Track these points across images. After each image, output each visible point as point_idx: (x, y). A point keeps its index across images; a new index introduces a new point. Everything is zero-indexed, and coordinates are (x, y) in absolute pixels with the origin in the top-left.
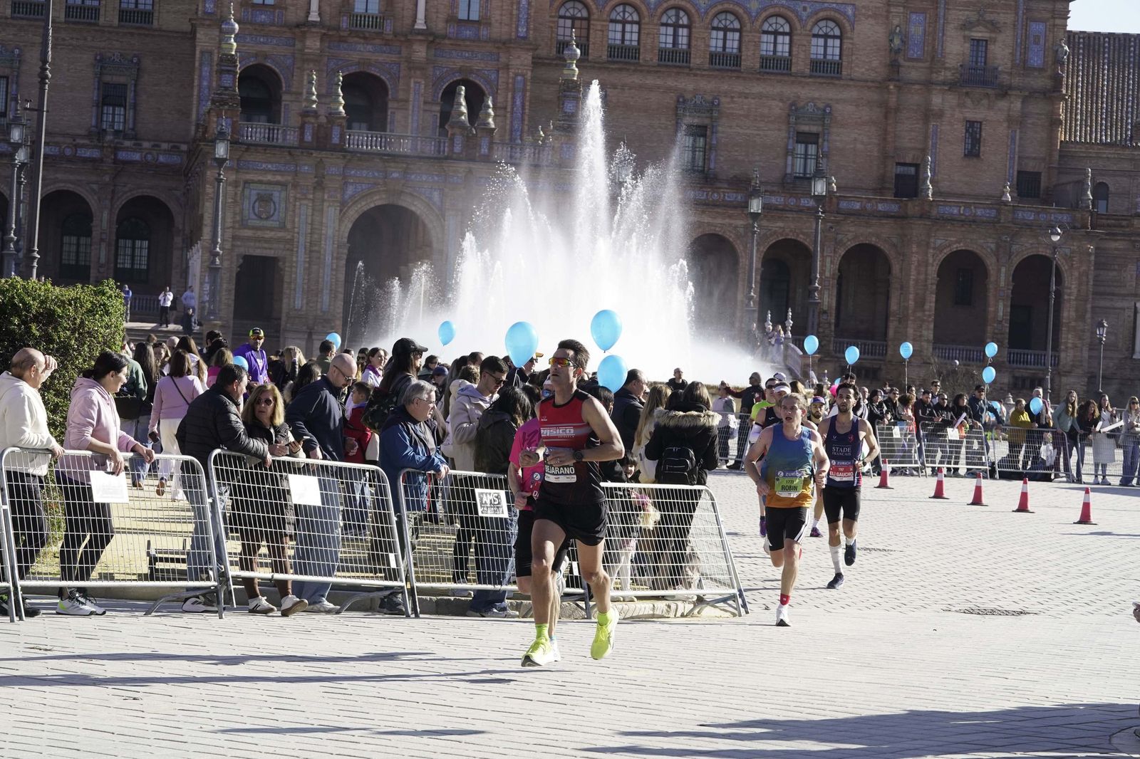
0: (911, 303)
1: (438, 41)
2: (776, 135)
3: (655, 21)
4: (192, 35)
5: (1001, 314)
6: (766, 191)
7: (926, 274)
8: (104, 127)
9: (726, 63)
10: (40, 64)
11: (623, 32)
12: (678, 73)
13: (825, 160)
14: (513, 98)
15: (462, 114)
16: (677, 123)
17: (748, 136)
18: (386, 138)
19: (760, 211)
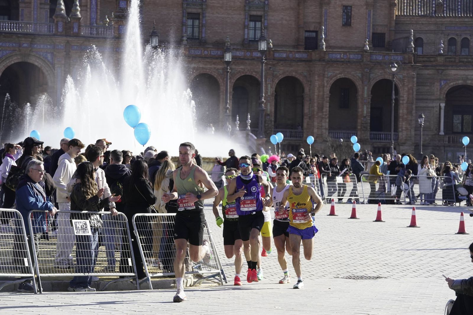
0: (316, 108)
2: (239, 17)
5: (365, 112)
6: (234, 49)
7: (324, 92)
13: (266, 30)
15: (62, 10)
16: (183, 12)
17: (223, 18)
18: (19, 25)
19: (230, 60)
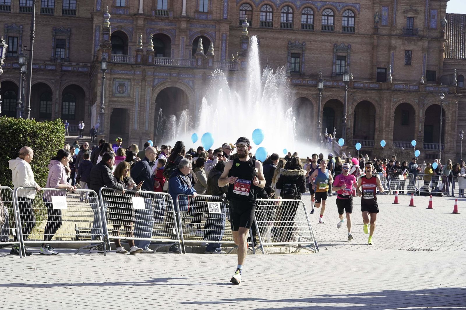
0: (384, 124)
1: (191, 20)
2: (329, 57)
3: (279, 11)
4: (92, 18)
5: (420, 128)
6: (325, 80)
7: (390, 113)
8: (57, 57)
9: (308, 28)
10: (31, 32)
11: (266, 16)
12: (289, 32)
13: (348, 67)
14: (222, 43)
15: (201, 50)
16: (288, 53)
17: (317, 58)
18: (170, 60)
19: (322, 88)
